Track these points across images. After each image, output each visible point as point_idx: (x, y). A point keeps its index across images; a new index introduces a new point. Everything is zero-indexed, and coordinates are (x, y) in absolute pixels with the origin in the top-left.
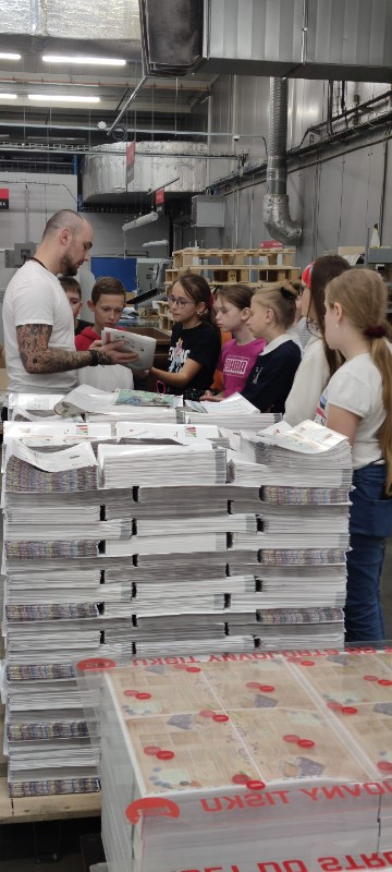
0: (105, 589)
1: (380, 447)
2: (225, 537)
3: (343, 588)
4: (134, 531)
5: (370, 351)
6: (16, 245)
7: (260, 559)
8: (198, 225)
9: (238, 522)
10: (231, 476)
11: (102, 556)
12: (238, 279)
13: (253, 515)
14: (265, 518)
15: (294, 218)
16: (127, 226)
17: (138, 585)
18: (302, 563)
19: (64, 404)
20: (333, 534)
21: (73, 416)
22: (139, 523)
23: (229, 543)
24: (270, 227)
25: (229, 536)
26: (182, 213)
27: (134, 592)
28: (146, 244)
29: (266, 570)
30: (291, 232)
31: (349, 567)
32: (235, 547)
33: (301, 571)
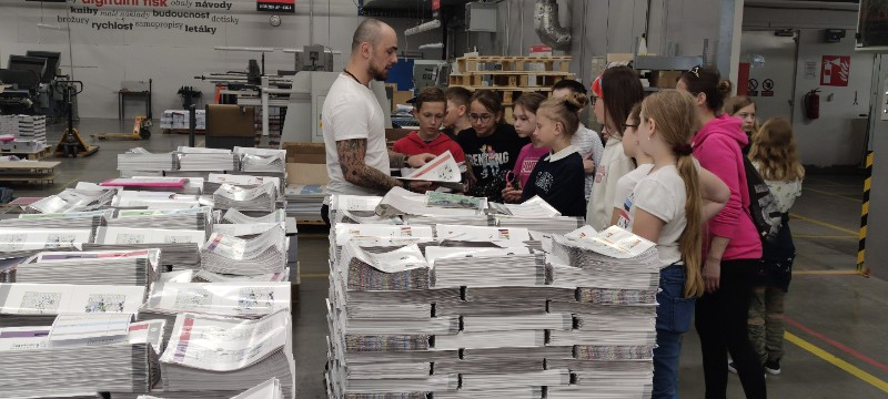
0: (434, 380)
1: (679, 250)
2: (543, 333)
3: (651, 381)
4: (461, 328)
5: (677, 164)
6: (305, 48)
7: (574, 354)
8: (471, 29)
9: (555, 319)
10: (549, 278)
11: (432, 349)
12: (518, 84)
13: (569, 314)
14: (579, 316)
15: (562, 25)
16: (408, 32)
17: (464, 377)
18: (612, 358)
19: (382, 206)
20: (641, 332)
21: (392, 217)
22: (465, 320)
23: (547, 339)
24: (541, 33)
25: (547, 332)
26: (455, 18)
27: (460, 382)
28: (422, 47)
29: (580, 365)
30: (561, 38)
31: (656, 362)
32: (552, 343)
33: (610, 366)
